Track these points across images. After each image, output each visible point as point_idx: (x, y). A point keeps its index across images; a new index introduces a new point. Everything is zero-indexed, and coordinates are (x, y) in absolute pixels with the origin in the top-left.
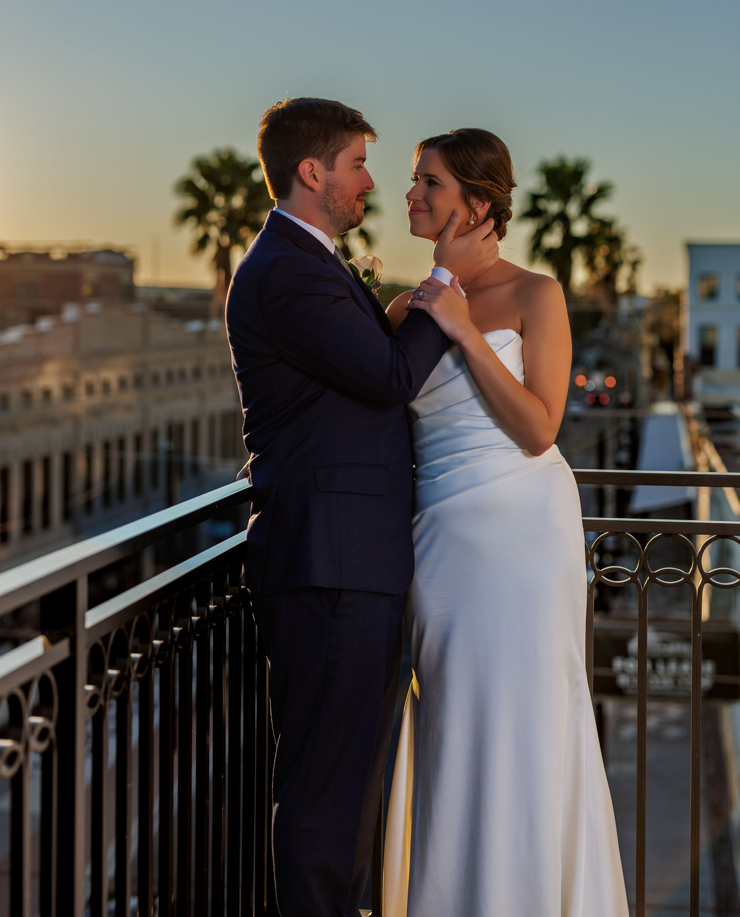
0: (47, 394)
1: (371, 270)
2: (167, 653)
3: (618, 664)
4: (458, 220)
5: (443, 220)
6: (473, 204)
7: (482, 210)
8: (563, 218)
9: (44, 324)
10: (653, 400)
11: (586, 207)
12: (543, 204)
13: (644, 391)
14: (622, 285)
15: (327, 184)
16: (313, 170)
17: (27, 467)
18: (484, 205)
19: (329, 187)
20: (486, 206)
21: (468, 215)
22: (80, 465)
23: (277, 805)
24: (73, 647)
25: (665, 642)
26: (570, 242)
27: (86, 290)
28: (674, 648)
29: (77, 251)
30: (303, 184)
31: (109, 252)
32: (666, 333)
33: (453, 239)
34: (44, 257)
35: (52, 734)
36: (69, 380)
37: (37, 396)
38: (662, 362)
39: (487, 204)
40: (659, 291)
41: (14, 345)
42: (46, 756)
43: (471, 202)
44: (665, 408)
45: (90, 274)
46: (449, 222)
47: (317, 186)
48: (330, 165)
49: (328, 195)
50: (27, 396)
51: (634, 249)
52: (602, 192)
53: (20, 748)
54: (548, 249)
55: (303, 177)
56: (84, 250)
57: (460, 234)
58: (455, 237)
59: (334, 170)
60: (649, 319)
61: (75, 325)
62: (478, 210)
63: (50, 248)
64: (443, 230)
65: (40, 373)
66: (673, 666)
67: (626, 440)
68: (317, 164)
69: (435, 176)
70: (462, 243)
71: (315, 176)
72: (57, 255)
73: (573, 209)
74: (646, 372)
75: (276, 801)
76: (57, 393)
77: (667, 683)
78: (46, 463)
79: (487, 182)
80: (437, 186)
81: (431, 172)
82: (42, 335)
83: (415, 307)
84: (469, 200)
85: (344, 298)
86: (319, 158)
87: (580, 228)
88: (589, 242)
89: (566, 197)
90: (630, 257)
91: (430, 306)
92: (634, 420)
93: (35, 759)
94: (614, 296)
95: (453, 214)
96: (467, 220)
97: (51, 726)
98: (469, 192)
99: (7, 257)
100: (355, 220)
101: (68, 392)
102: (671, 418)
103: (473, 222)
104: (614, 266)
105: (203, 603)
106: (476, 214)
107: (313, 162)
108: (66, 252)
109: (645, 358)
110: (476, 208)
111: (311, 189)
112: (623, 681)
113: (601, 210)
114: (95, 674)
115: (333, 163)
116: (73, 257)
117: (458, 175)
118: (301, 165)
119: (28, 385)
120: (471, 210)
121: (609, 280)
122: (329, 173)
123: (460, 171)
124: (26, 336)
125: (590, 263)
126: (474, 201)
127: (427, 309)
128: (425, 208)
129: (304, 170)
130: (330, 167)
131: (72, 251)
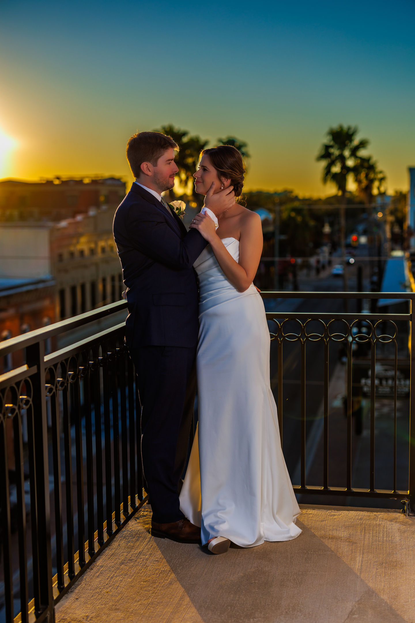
0: (82, 252)
1: (179, 208)
2: (86, 372)
3: (363, 381)
4: (214, 187)
5: (209, 186)
6: (222, 180)
7: (227, 182)
8: (342, 158)
9: (79, 218)
10: (393, 249)
11: (354, 152)
12: (332, 150)
13: (387, 245)
14: (375, 192)
15: (154, 172)
16: (147, 167)
17: (73, 290)
18: (228, 180)
19: (155, 174)
20: (228, 181)
21: (221, 185)
22: (100, 287)
23: (142, 435)
24: (39, 369)
25: (386, 370)
26: (346, 170)
27: (102, 199)
28: (391, 373)
29: (97, 179)
30: (143, 173)
31: (112, 179)
32: (399, 215)
33: (212, 195)
34: (80, 182)
35: (31, 402)
36: (93, 245)
37: (77, 254)
38: (397, 230)
39: (229, 180)
40: (396, 192)
41: (64, 228)
42: (29, 411)
43: (222, 179)
44: (398, 253)
45: (104, 191)
46: (211, 187)
47: (150, 174)
48: (155, 164)
49: (155, 177)
50: (72, 254)
51: (381, 172)
52: (363, 144)
53: (16, 408)
54: (334, 174)
55: (144, 171)
56: (100, 178)
57: (216, 193)
58: (214, 194)
59: (157, 166)
60: (391, 207)
61: (95, 217)
62: (225, 183)
63: (84, 178)
64: (209, 190)
65: (78, 242)
66: (390, 382)
67: (376, 270)
68: (149, 164)
69: (206, 167)
70: (216, 197)
71: (149, 169)
72: (87, 181)
73: (347, 153)
74: (388, 235)
75: (142, 434)
76: (87, 252)
77: (387, 390)
78: (83, 287)
79: (229, 170)
80: (207, 171)
81: (204, 165)
82: (78, 223)
83: (192, 227)
84: (221, 178)
85: (162, 223)
86: (150, 161)
87: (350, 163)
88: (355, 170)
89: (342, 146)
90: (380, 176)
91: (198, 226)
92: (379, 262)
93: (24, 412)
94: (371, 197)
95: (213, 184)
96: (220, 187)
97: (31, 400)
98: (221, 174)
99: (61, 183)
100: (170, 186)
101: (93, 252)
102: (401, 259)
103: (222, 188)
104: (371, 182)
105: (104, 351)
106: (224, 184)
107: (147, 164)
108: (90, 179)
109: (388, 228)
110: (224, 181)
111: (148, 175)
112: (366, 389)
113: (363, 153)
114: (51, 380)
115: (157, 163)
116: (95, 182)
117: (215, 166)
118: (142, 165)
119: (72, 249)
120: (222, 182)
121: (368, 189)
122: (155, 168)
123: (217, 165)
124: (70, 224)
125: (358, 181)
126: (223, 179)
127: (197, 228)
128: (201, 181)
129: (143, 167)
130: (155, 165)
131: (94, 179)
